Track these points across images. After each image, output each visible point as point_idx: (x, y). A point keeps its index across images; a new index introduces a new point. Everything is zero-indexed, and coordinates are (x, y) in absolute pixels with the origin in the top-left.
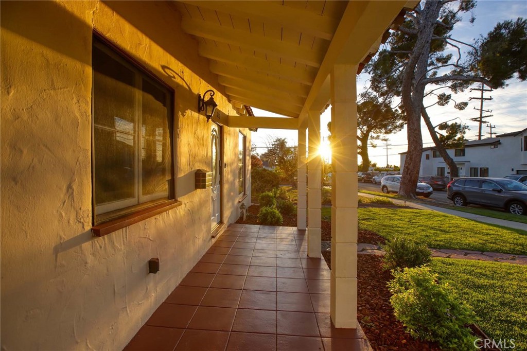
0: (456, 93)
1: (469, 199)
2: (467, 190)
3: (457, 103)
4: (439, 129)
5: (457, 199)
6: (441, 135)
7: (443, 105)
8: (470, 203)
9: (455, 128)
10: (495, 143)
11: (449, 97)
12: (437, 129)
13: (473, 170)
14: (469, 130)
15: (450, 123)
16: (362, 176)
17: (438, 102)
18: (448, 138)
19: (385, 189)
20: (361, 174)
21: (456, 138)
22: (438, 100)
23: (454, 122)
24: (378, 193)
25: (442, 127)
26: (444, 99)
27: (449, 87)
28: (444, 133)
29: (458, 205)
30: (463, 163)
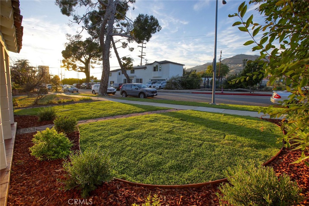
0: (130, 43)
1: (128, 93)
2: (127, 89)
3: (130, 47)
4: (123, 60)
5: (124, 94)
6: (124, 63)
7: (124, 48)
8: (128, 95)
9: (129, 60)
10: (144, 68)
11: (127, 44)
12: (121, 60)
14: (134, 61)
15: (127, 57)
16: (85, 85)
17: (122, 46)
18: (127, 64)
19: (94, 92)
20: (84, 84)
21: (130, 65)
22: (122, 45)
23: (129, 57)
24: (90, 95)
25: (124, 59)
26: (125, 45)
27: (127, 39)
28: (125, 62)
29: (124, 97)
30: (133, 77)
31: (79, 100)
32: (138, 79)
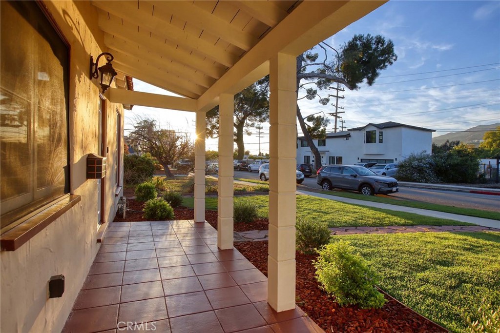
0: (321, 89)
1: (334, 184)
2: (332, 176)
3: (322, 98)
4: (307, 120)
5: (326, 185)
6: (309, 126)
7: (311, 99)
8: (334, 188)
9: (319, 121)
10: (346, 136)
11: (315, 92)
12: (305, 121)
13: (331, 158)
14: (330, 123)
15: (316, 116)
16: (238, 164)
17: (307, 96)
18: (314, 129)
19: (263, 176)
20: (236, 163)
21: (320, 130)
22: (307, 94)
23: (318, 115)
24: (257, 181)
25: (310, 118)
26: (311, 94)
27: (316, 84)
28: (311, 124)
29: (325, 189)
30: (324, 152)
31: (252, 189)
32: (333, 158)
